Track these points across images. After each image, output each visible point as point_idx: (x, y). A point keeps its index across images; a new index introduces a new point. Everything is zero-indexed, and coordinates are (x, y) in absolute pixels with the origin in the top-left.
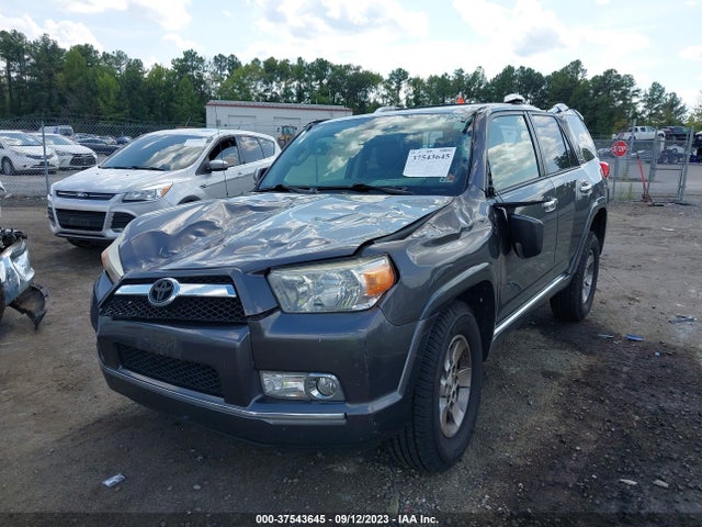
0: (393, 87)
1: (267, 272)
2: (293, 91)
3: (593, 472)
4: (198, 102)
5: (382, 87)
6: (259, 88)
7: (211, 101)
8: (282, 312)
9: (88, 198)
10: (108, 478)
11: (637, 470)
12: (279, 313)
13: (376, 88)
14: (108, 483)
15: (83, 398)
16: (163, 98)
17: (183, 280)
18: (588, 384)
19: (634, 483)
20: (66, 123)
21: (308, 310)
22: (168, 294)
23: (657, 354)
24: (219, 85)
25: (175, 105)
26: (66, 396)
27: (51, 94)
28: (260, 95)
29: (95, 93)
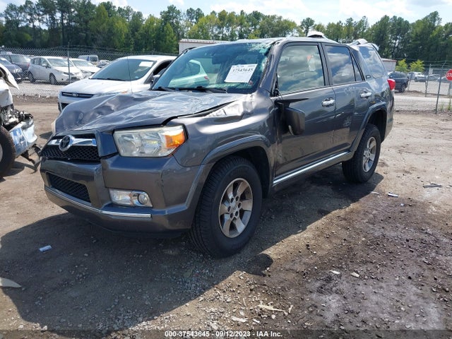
0: (303, 31)
1: (113, 132)
2: (237, 33)
3: (316, 265)
4: (176, 40)
5: (296, 31)
6: (214, 31)
7: (183, 40)
8: (120, 155)
9: (78, 97)
10: (42, 247)
11: (344, 266)
12: (118, 155)
13: (292, 32)
14: (41, 249)
15: (46, 207)
16: (154, 37)
17: (77, 136)
18: (345, 219)
19: (338, 273)
20: (95, 53)
21: (137, 155)
22: (67, 144)
23: (402, 205)
24: (189, 29)
25: (161, 42)
26: (37, 205)
27: (87, 34)
28: (216, 36)
29: (114, 34)
